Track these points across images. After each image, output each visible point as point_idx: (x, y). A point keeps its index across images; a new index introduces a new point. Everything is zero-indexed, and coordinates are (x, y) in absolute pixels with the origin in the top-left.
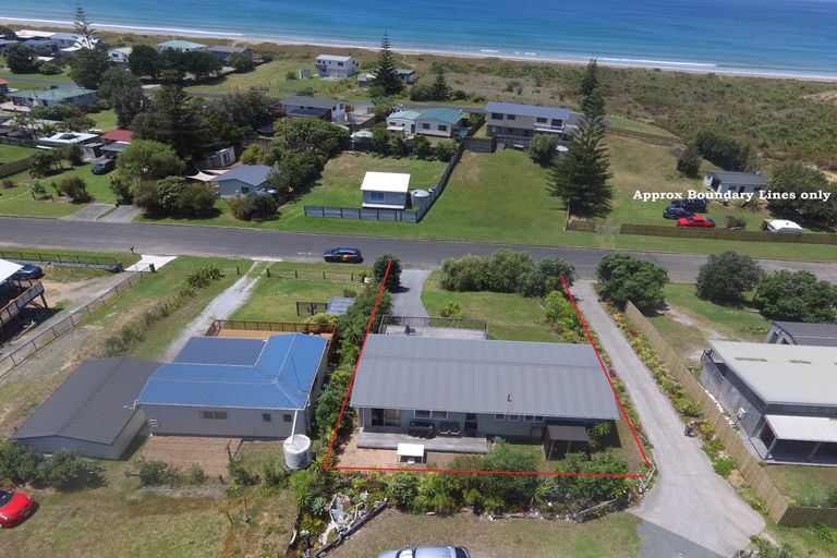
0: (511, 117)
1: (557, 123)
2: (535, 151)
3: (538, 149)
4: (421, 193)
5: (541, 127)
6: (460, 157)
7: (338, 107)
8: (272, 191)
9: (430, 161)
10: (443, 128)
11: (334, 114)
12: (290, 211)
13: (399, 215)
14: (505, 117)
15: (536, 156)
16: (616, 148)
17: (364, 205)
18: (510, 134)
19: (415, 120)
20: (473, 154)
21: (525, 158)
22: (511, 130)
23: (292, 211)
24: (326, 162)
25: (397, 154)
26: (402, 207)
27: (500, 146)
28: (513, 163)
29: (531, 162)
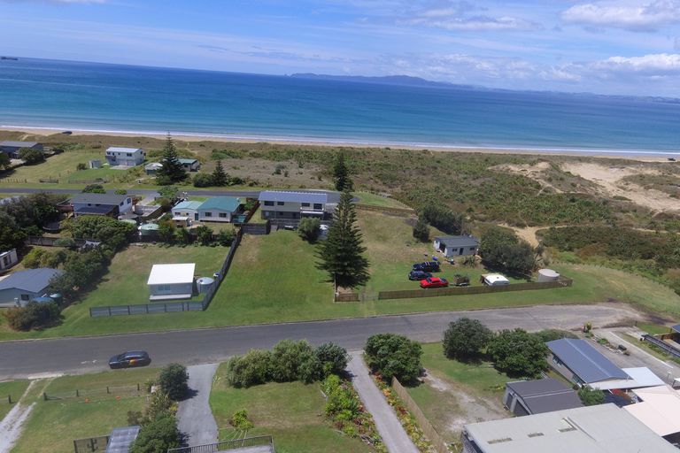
0: (281, 204)
1: (318, 206)
2: (303, 232)
3: (305, 230)
4: (206, 281)
5: (306, 211)
6: (239, 240)
7: (125, 202)
8: (54, 296)
9: (214, 246)
10: (224, 215)
11: (122, 209)
12: (75, 312)
13: (185, 306)
14: (276, 204)
15: (303, 235)
16: (366, 222)
17: (152, 298)
18: (281, 217)
19: (197, 210)
20: (252, 237)
21: (295, 236)
22: (281, 213)
23: (77, 313)
24: (113, 256)
25: (182, 243)
26: (189, 296)
27: (274, 227)
28: (285, 241)
29: (300, 241)
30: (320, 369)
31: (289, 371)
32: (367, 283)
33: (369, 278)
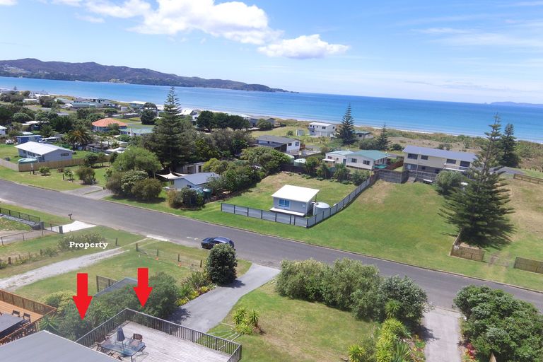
0: (425, 157)
1: (464, 164)
2: (440, 185)
3: (442, 182)
4: (322, 205)
5: (451, 167)
6: (372, 183)
7: (294, 144)
8: (206, 190)
9: (347, 184)
10: (367, 163)
11: (289, 148)
12: (214, 206)
13: (293, 219)
14: (419, 158)
15: (441, 188)
17: (273, 209)
18: (424, 172)
19: (346, 156)
20: (386, 183)
21: (431, 191)
22: (424, 168)
23: (215, 206)
27: (411, 179)
28: (418, 192)
29: (436, 195)
30: (382, 306)
31: (340, 295)
32: (504, 248)
33: (508, 243)
